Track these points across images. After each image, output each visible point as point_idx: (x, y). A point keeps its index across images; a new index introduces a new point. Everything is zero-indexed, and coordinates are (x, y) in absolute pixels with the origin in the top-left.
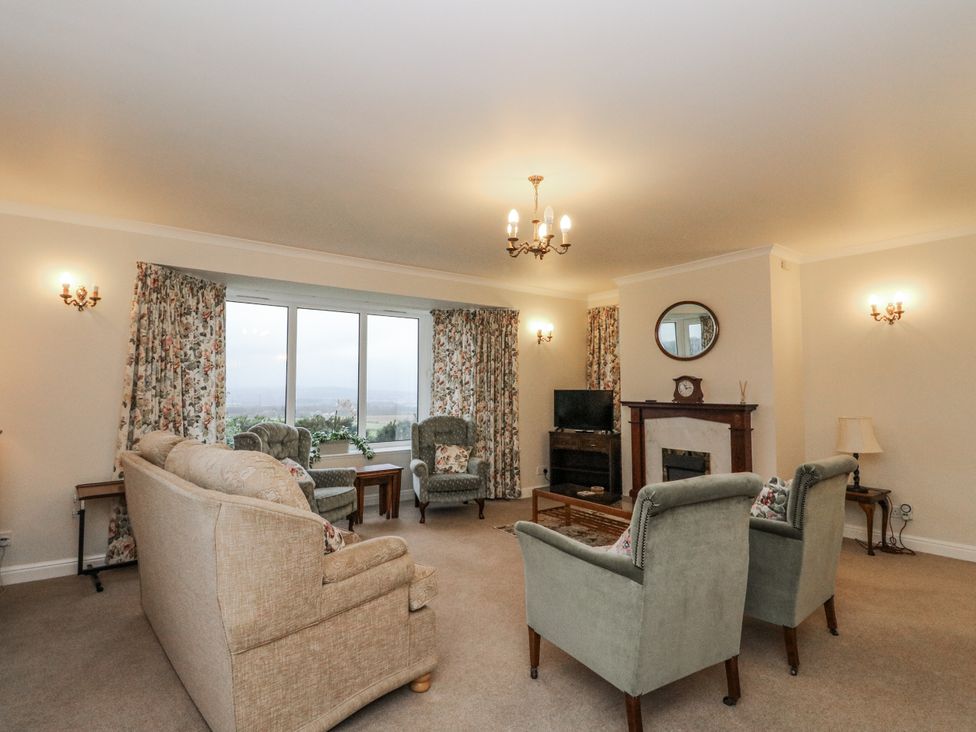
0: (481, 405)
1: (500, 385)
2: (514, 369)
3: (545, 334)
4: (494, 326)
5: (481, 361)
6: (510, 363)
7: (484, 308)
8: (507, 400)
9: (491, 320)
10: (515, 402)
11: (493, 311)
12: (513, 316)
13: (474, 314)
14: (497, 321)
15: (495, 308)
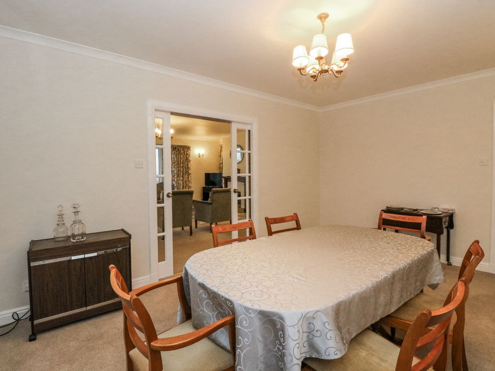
0: (178, 178)
1: (185, 172)
2: (189, 166)
3: (201, 154)
4: (182, 152)
5: (178, 164)
6: (188, 164)
7: (178, 146)
8: (187, 177)
9: (181, 150)
10: (190, 177)
11: (181, 146)
12: (188, 148)
13: (176, 148)
14: (184, 150)
15: (182, 146)
